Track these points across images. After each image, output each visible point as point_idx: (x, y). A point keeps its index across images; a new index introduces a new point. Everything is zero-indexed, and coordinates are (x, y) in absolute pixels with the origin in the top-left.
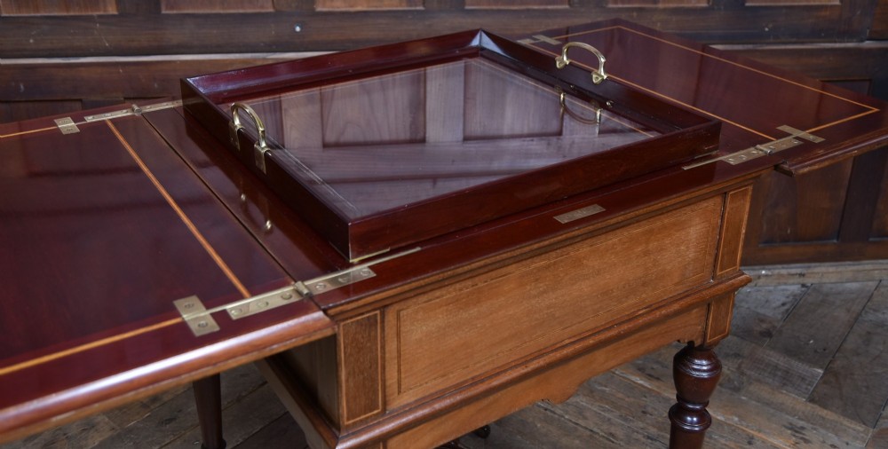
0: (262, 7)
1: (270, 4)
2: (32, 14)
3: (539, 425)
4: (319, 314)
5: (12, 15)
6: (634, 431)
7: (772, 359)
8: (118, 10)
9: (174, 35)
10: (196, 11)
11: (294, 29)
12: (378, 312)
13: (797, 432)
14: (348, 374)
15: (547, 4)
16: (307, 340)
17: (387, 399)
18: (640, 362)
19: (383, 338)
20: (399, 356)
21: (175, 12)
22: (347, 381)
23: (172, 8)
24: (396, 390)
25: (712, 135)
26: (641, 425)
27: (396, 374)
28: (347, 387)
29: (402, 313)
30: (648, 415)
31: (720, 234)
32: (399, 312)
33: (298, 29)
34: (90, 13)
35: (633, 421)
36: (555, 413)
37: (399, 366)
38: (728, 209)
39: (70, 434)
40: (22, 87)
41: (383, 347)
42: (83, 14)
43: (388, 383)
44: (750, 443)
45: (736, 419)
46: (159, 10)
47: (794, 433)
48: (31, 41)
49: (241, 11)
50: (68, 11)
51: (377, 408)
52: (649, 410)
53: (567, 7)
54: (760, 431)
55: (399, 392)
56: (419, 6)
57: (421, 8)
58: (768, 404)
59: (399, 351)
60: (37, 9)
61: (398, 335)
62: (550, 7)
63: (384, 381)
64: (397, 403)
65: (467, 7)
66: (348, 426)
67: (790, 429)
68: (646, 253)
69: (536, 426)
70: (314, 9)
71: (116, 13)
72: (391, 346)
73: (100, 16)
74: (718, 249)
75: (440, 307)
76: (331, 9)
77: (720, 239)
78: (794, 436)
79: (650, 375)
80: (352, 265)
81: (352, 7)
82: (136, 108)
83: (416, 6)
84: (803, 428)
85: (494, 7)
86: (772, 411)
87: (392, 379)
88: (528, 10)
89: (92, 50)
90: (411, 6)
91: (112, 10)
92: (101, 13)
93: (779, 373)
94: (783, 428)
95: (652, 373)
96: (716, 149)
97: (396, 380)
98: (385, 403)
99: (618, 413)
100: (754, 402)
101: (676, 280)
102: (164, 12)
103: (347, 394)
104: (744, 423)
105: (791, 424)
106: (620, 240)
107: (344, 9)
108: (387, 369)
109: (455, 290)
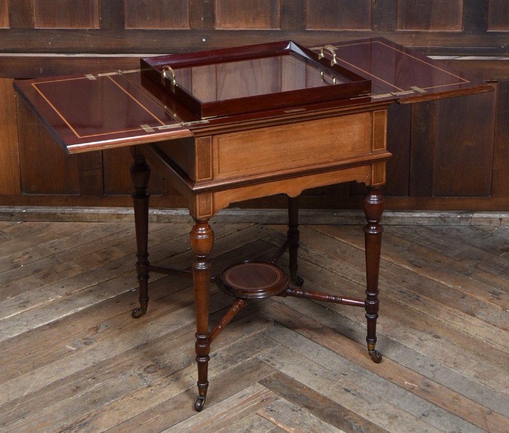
0: (184, 27)
1: (188, 25)
2: (52, 28)
3: (335, 284)
4: (188, 130)
5: (40, 28)
6: (392, 288)
7: (502, 262)
8: (100, 27)
9: (131, 42)
10: (145, 28)
11: (202, 40)
12: (210, 137)
13: (495, 295)
14: (199, 159)
15: (357, 28)
16: (183, 137)
17: (214, 174)
18: (412, 259)
19: (212, 148)
20: (219, 157)
21: (132, 28)
22: (198, 162)
23: (131, 26)
24: (218, 172)
25: (367, 86)
26: (398, 286)
27: (217, 164)
28: (198, 165)
29: (220, 140)
30: (405, 283)
31: (372, 131)
32: (219, 139)
33: (204, 40)
34: (84, 28)
35: (394, 284)
36: (347, 279)
37: (219, 161)
38: (374, 119)
39: (58, 271)
40: (41, 70)
41: (212, 152)
42: (80, 28)
43: (214, 168)
44: (462, 298)
45: (460, 287)
46: (124, 27)
47: (493, 295)
48: (50, 43)
49: (171, 29)
50: (72, 26)
51: (210, 177)
52: (407, 280)
53: (370, 30)
54: (472, 293)
55: (219, 173)
56: (278, 28)
57: (279, 29)
58: (485, 282)
59: (219, 155)
60: (55, 25)
61: (218, 148)
62: (358, 30)
63: (213, 166)
64: (217, 177)
65: (307, 29)
66: (198, 181)
67: (491, 293)
68: (332, 134)
69: (334, 284)
70: (214, 28)
71: (99, 28)
72: (216, 152)
73: (89, 30)
74: (372, 137)
75: (235, 140)
76: (224, 29)
77: (372, 133)
78: (492, 296)
79: (416, 265)
80: (202, 120)
81: (237, 27)
82: (120, 71)
83: (276, 28)
84: (500, 293)
85: (324, 30)
86: (485, 285)
87: (216, 167)
88: (345, 31)
89: (83, 50)
90: (273, 28)
91: (97, 27)
92: (91, 28)
93: (501, 269)
94: (487, 293)
95: (418, 264)
96: (370, 92)
97: (217, 167)
98: (213, 176)
99: (386, 280)
100: (476, 281)
101: (350, 149)
102: (126, 28)
103: (198, 168)
104: (463, 289)
105: (494, 291)
106: (317, 125)
107: (232, 29)
108: (214, 162)
109: (241, 134)
